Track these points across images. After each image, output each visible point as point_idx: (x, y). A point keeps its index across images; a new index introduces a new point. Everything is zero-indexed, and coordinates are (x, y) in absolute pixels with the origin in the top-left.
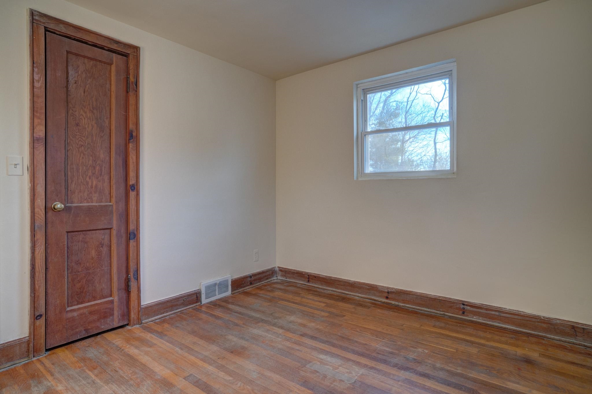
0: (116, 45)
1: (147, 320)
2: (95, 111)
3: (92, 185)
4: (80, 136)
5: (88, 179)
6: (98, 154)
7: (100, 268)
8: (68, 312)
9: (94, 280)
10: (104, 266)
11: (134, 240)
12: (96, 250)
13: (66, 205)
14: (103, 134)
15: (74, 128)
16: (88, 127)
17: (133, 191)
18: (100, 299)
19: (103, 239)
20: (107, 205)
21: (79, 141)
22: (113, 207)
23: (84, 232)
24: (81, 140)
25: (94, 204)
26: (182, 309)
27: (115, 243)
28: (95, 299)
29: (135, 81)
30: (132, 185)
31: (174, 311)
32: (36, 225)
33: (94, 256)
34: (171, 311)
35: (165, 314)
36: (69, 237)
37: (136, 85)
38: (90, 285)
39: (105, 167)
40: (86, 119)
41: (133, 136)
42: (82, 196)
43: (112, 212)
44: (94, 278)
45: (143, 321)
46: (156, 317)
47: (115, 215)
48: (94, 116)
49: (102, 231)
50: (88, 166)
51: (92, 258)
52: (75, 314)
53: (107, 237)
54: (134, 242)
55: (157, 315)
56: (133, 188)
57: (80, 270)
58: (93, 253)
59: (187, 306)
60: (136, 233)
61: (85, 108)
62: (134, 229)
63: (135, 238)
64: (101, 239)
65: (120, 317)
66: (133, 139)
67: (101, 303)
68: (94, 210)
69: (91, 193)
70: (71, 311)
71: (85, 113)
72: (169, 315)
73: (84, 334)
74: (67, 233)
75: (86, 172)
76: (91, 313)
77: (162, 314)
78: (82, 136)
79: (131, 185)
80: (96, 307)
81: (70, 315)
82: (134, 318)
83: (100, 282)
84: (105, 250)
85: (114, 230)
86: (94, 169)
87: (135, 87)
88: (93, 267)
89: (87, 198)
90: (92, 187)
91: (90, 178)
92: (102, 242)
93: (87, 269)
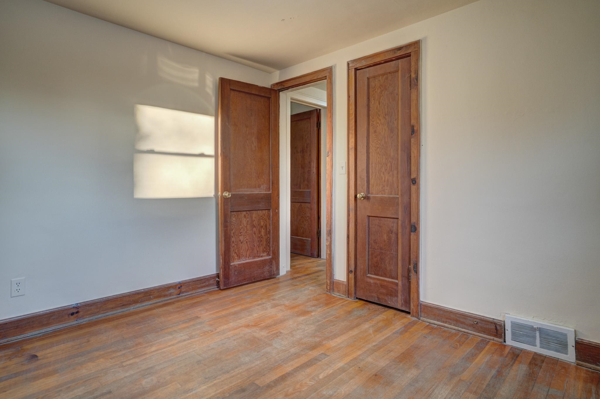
0: (399, 52)
1: (425, 319)
2: (387, 117)
3: (385, 180)
4: (377, 140)
5: (382, 175)
6: (389, 152)
7: (390, 251)
8: (367, 277)
9: (385, 259)
10: (392, 250)
11: (414, 232)
12: (387, 235)
13: (368, 195)
14: (393, 135)
15: (373, 135)
16: (382, 131)
17: (414, 185)
18: (389, 278)
19: (393, 227)
20: (394, 198)
21: (376, 145)
22: (398, 199)
23: (379, 218)
24: (377, 144)
25: (385, 196)
26: (469, 331)
27: (400, 232)
28: (385, 275)
29: (416, 76)
30: (414, 179)
31: (458, 328)
32: (350, 208)
33: (385, 240)
34: (456, 326)
35: (446, 325)
36: (370, 220)
37: (417, 80)
38: (383, 263)
39: (394, 164)
40: (381, 125)
41: (415, 130)
42: (378, 189)
43: (398, 204)
44: (385, 258)
45: (421, 318)
46: (436, 322)
47: (400, 206)
48: (386, 121)
49: (391, 219)
50: (382, 164)
51: (385, 241)
52: (372, 281)
53: (395, 225)
54: (415, 235)
55: (438, 321)
56: (414, 182)
57: (376, 248)
58: (385, 237)
59: (479, 333)
60: (416, 226)
61: (380, 117)
62: (415, 223)
63: (415, 231)
64: (391, 227)
65: (403, 302)
66: (414, 134)
67: (388, 282)
68: (384, 201)
69: (384, 186)
70: (369, 277)
71: (380, 120)
72: (451, 328)
73: (376, 300)
74: (369, 217)
75: (381, 169)
76: (382, 286)
77: (443, 322)
78: (378, 140)
79: (412, 179)
80: (385, 283)
81: (369, 280)
82: (413, 309)
83: (390, 263)
84: (393, 236)
85: (400, 220)
86: (386, 166)
87: (416, 81)
88: (385, 249)
89: (381, 191)
90: (385, 181)
91: (383, 173)
92: (392, 230)
93: (381, 249)
